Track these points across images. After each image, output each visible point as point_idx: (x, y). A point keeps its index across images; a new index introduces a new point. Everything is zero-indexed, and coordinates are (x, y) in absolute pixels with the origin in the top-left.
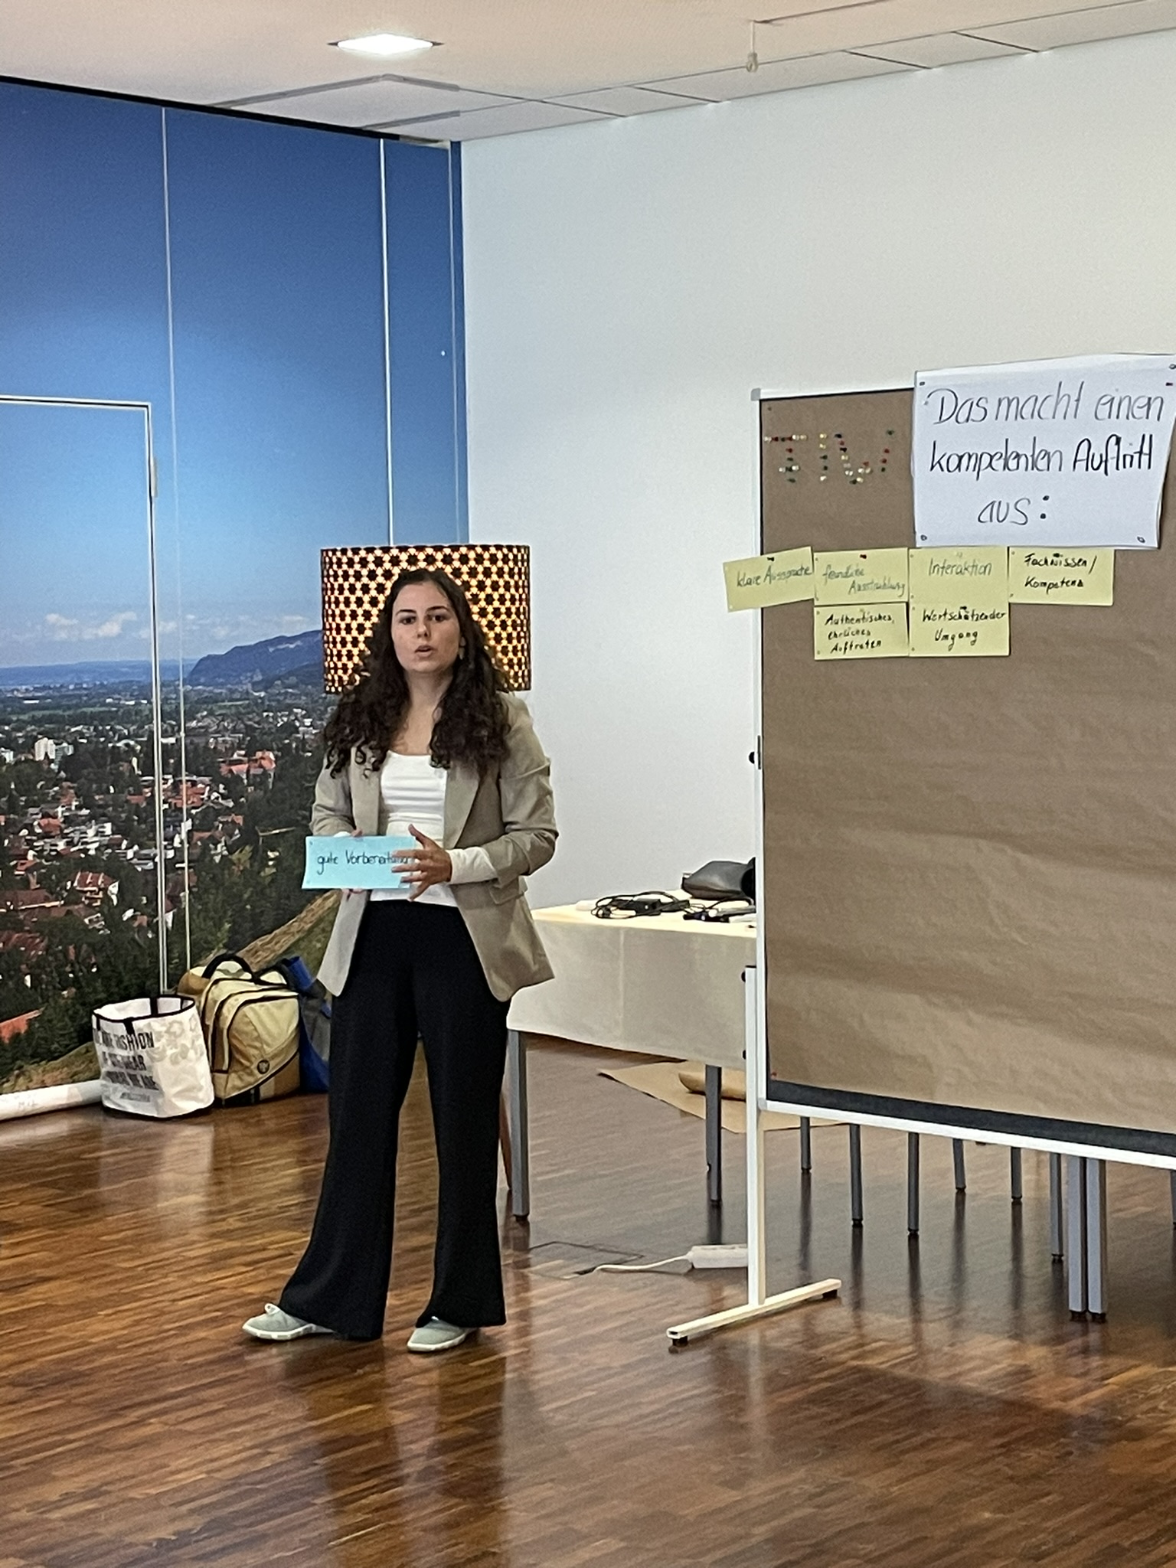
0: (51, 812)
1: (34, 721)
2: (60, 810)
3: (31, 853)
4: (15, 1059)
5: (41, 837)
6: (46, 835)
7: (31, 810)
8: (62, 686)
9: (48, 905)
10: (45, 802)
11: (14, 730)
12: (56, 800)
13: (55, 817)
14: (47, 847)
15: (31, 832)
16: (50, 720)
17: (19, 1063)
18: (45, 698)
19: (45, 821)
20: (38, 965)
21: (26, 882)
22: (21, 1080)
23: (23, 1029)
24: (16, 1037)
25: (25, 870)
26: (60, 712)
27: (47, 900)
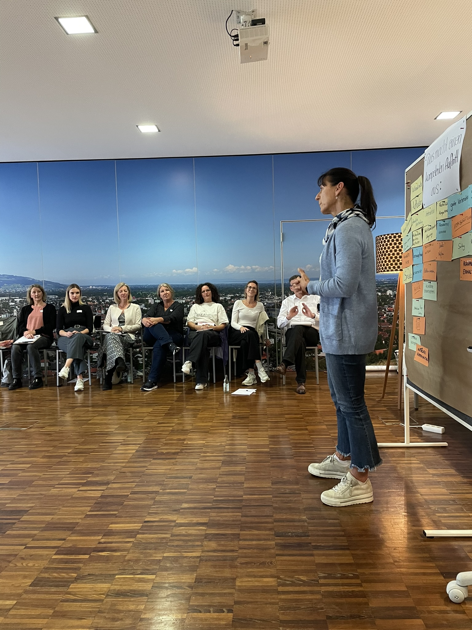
1: (386, 286)
3: (385, 315)
4: (380, 359)
5: (388, 312)
7: (385, 306)
9: (389, 326)
10: (389, 304)
11: (381, 288)
12: (392, 304)
14: (390, 314)
15: (385, 310)
16: (391, 286)
18: (390, 281)
19: (389, 308)
20: (386, 339)
21: (383, 321)
22: (381, 363)
23: (382, 352)
24: (380, 354)
25: (384, 318)
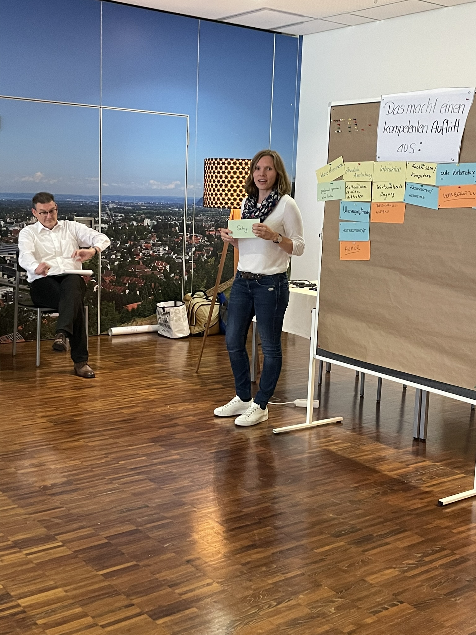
0: (149, 242)
1: (144, 213)
2: (151, 241)
3: (141, 254)
4: (133, 316)
5: (144, 249)
6: (147, 249)
7: (142, 241)
8: (154, 203)
9: (146, 270)
10: (146, 238)
11: (137, 215)
12: (150, 238)
13: (150, 243)
14: (146, 253)
15: (141, 247)
16: (149, 213)
17: (134, 317)
18: (148, 206)
19: (146, 245)
20: (141, 288)
21: (138, 263)
22: (134, 323)
23: (136, 307)
24: (133, 309)
25: (139, 259)
26: (153, 211)
27: (146, 269)
